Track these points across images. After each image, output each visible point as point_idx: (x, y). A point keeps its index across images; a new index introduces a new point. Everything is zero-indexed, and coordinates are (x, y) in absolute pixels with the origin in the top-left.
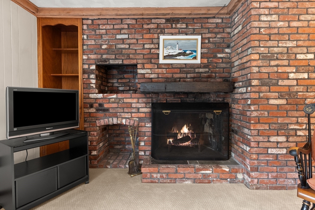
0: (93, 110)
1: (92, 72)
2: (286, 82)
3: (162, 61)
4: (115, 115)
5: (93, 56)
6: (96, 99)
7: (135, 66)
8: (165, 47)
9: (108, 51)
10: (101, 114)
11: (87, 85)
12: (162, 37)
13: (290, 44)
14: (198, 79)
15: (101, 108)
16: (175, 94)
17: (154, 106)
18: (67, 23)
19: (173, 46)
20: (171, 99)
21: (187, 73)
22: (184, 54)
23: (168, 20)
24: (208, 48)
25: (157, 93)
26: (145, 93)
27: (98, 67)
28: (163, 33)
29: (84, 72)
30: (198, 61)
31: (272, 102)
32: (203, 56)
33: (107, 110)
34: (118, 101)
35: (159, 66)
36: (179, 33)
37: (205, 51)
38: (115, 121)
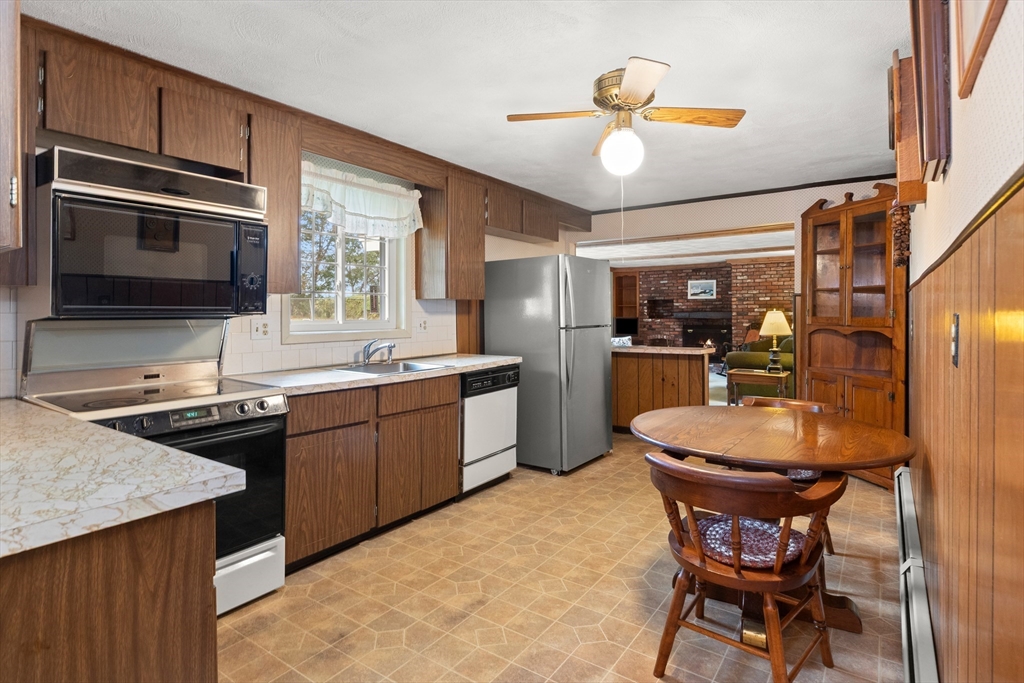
0: (645, 329)
1: (645, 305)
2: (753, 314)
3: (689, 297)
4: (659, 333)
5: (645, 295)
6: (648, 322)
7: (672, 301)
8: (692, 288)
9: (654, 292)
10: (650, 332)
11: (642, 313)
12: (689, 282)
13: (755, 292)
14: (714, 309)
15: (650, 328)
16: (699, 320)
17: (685, 328)
18: (630, 275)
19: (697, 287)
20: (696, 323)
21: (707, 305)
22: (704, 292)
23: (694, 270)
24: (722, 288)
25: (687, 319)
26: (679, 319)
27: (649, 301)
28: (691, 279)
29: (640, 305)
30: (714, 297)
31: (745, 325)
32: (718, 293)
33: (654, 329)
34: (661, 323)
35: (688, 301)
36: (701, 279)
37: (719, 290)
38: (659, 337)
